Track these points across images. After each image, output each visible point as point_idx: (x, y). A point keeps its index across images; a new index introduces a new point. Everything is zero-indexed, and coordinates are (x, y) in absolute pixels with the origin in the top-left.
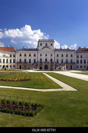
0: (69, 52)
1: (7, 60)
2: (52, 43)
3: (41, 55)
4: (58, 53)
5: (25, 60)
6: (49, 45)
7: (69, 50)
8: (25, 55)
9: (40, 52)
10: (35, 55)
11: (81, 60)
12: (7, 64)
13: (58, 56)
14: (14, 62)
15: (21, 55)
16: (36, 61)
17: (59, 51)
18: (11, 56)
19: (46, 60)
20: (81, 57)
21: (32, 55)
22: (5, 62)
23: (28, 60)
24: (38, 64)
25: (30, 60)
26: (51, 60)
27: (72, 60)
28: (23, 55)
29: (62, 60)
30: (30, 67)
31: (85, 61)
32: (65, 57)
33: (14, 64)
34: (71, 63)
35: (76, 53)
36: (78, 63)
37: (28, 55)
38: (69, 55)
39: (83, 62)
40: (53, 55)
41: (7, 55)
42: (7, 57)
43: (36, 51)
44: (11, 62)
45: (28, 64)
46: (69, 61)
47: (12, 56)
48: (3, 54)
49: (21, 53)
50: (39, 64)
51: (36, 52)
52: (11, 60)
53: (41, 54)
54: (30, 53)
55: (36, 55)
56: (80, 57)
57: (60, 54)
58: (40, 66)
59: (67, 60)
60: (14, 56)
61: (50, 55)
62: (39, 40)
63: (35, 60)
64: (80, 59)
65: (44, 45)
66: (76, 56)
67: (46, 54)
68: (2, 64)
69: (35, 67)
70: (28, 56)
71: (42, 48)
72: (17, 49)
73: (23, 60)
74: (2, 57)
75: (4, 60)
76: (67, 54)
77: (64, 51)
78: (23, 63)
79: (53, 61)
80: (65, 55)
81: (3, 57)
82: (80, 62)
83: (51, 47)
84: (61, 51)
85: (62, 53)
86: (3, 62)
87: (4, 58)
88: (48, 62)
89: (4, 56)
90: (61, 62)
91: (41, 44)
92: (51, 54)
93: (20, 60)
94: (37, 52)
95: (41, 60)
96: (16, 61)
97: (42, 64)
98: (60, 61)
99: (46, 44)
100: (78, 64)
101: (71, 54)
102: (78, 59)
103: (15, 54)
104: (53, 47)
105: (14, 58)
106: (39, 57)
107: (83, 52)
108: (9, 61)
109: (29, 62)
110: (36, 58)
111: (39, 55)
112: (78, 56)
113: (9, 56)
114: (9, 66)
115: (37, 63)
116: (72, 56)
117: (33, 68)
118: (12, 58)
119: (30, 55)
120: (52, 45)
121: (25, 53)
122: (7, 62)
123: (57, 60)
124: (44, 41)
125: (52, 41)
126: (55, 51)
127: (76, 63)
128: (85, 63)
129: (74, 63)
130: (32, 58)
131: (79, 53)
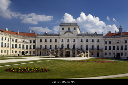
0: (95, 37)
1: (27, 46)
2: (75, 27)
3: (62, 41)
4: (81, 39)
5: (46, 46)
6: (72, 29)
7: (96, 35)
8: (46, 41)
9: (61, 38)
10: (56, 41)
11: (110, 47)
12: (26, 50)
13: (82, 41)
14: (34, 48)
15: (41, 41)
17: (83, 36)
18: (31, 42)
19: (68, 46)
20: (110, 43)
21: (53, 40)
23: (48, 46)
25: (51, 46)
27: (98, 46)
28: (43, 40)
29: (87, 46)
31: (114, 47)
32: (90, 43)
33: (34, 50)
35: (104, 38)
36: (106, 49)
37: (48, 40)
38: (96, 41)
39: (112, 48)
40: (76, 40)
41: (27, 40)
42: (26, 42)
43: (57, 36)
44: (30, 48)
46: (95, 47)
47: (32, 41)
48: (22, 40)
49: (41, 38)
52: (30, 46)
53: (62, 40)
54: (51, 38)
55: (57, 40)
56: (108, 42)
57: (84, 39)
59: (93, 46)
60: (34, 42)
62: (61, 24)
63: (56, 46)
64: (108, 45)
65: (66, 29)
66: (103, 41)
67: (68, 40)
68: (21, 49)
70: (48, 42)
71: (63, 33)
73: (43, 46)
74: (21, 43)
76: (93, 39)
77: (89, 36)
79: (76, 46)
80: (90, 41)
82: (108, 48)
83: (74, 32)
84: (86, 36)
85: (87, 39)
86: (23, 48)
87: (23, 44)
89: (23, 42)
90: (86, 48)
91: (63, 29)
93: (41, 46)
95: (62, 45)
96: (36, 47)
98: (84, 48)
99: (69, 29)
100: (105, 51)
101: (98, 39)
102: (105, 45)
103: (35, 40)
104: (77, 31)
105: (34, 44)
106: (61, 43)
107: (112, 37)
108: (29, 47)
109: (49, 48)
110: (57, 44)
111: (61, 40)
112: (106, 41)
113: (29, 41)
114: (29, 52)
115: (57, 49)
116: (98, 41)
118: (32, 44)
119: (51, 41)
120: (75, 29)
121: (46, 38)
122: (27, 48)
123: (81, 46)
124: (66, 25)
125: (75, 25)
126: (78, 36)
127: (103, 49)
128: (114, 49)
129: (102, 50)
130: (53, 44)
131: (107, 38)
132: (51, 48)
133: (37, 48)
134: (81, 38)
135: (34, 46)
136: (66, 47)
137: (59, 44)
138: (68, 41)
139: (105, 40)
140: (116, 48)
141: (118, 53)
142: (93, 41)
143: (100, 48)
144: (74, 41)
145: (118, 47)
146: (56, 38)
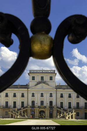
2: (51, 76)
3: (33, 95)
4: (62, 92)
6: (47, 78)
8: (7, 96)
9: (31, 91)
10: (23, 96)
13: (62, 96)
16: (25, 105)
17: (64, 89)
19: (42, 102)
21: (19, 95)
23: (11, 104)
24: (27, 110)
25: (15, 103)
26: (51, 103)
29: (70, 103)
30: (14, 115)
32: (74, 98)
34: (85, 108)
37: (11, 95)
40: (54, 95)
43: (25, 88)
45: (11, 110)
46: (82, 105)
50: (29, 109)
51: (24, 91)
54: (15, 92)
55: (25, 95)
57: (66, 93)
58: (31, 112)
59: (78, 104)
61: (49, 95)
62: (30, 71)
63: (23, 103)
65: (38, 79)
69: (23, 114)
70: (11, 97)
71: (35, 85)
78: (3, 108)
79: (54, 104)
80: (74, 96)
83: (50, 83)
84: (67, 89)
88: (45, 107)
90: (68, 106)
91: (33, 78)
92: (51, 94)
94: (26, 90)
95: (33, 102)
97: (35, 110)
98: (66, 106)
99: (42, 78)
106: (31, 99)
109: (13, 105)
110: (25, 100)
111: (30, 95)
115: (27, 107)
117: (18, 116)
119: (15, 96)
120: (51, 78)
123: (62, 103)
124: (38, 73)
125: (52, 73)
126: (57, 89)
130: (19, 100)
132: (15, 106)
134: (60, 91)
136: (39, 104)
137: (28, 100)
138: (42, 95)
144: (51, 95)
146: (23, 92)
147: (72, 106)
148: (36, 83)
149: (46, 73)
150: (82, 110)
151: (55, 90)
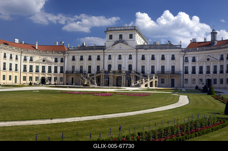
0: (167, 50)
1: (50, 68)
2: (131, 33)
3: (110, 58)
4: (143, 54)
5: (81, 67)
6: (126, 37)
7: (168, 47)
8: (82, 59)
9: (108, 53)
10: (98, 59)
11: (194, 68)
12: (48, 74)
13: (143, 58)
14: (61, 72)
15: (74, 59)
17: (146, 49)
18: (56, 61)
19: (120, 66)
20: (194, 60)
21: (94, 58)
22: (45, 72)
23: (86, 69)
25: (90, 67)
26: (130, 66)
27: (173, 67)
28: (78, 58)
29: (153, 67)
31: (201, 68)
32: (158, 61)
33: (62, 75)
34: (172, 73)
35: (183, 51)
36: (186, 72)
37: (86, 58)
38: (168, 58)
39: (197, 70)
40: (134, 57)
41: (49, 59)
42: (49, 62)
43: (101, 49)
44: (56, 71)
46: (168, 68)
47: (59, 60)
48: (42, 57)
49: (73, 55)
51: (100, 52)
52: (56, 68)
53: (110, 56)
54: (90, 54)
55: (101, 57)
56: (190, 59)
57: (148, 54)
58: (105, 78)
59: (163, 67)
61: (128, 57)
62: (107, 28)
63: (98, 67)
64: (190, 65)
65: (116, 37)
66: (182, 58)
67: (120, 56)
68: (40, 74)
70: (86, 61)
71: (112, 44)
72: (68, 48)
73: (77, 68)
74: (40, 63)
75: (44, 67)
76: (163, 53)
77: (157, 49)
78: (78, 73)
79: (134, 68)
80: (158, 58)
81: (42, 63)
82: (190, 70)
83: (130, 42)
84: (150, 48)
85: (153, 53)
86: (42, 72)
87: (44, 65)
88: (121, 72)
89: (44, 61)
90: (151, 71)
91: (111, 37)
92: (130, 56)
93: (73, 67)
94: (102, 51)
95: (110, 66)
96: (65, 70)
97: (109, 76)
98: (148, 70)
99: (121, 36)
100: (186, 76)
101: (173, 53)
102: (186, 65)
103: (63, 57)
104: (135, 40)
105: (62, 65)
106: (107, 62)
107: (198, 49)
108: (53, 70)
109: (87, 71)
110: (100, 63)
111: (107, 57)
112: (187, 58)
113: (54, 60)
114: (53, 79)
115: (100, 72)
116: (173, 58)
118: (59, 64)
119: (90, 59)
120: (131, 36)
121: (82, 54)
122: (50, 71)
123: (143, 67)
124: (116, 30)
125: (132, 30)
126: (137, 49)
127: (182, 73)
128: (201, 72)
129: (179, 74)
130: (94, 64)
131: (189, 51)
132: (90, 72)
133: (67, 72)
134: (141, 52)
135: (62, 68)
137: (104, 64)
138: (120, 58)
139: (185, 56)
140: (205, 70)
141: (209, 79)
142: (163, 58)
143: (176, 70)
144: (130, 58)
145: (208, 67)
146: (98, 54)
147: (155, 71)
148: (113, 42)
149: (126, 30)
150: (168, 75)
151: (135, 50)
